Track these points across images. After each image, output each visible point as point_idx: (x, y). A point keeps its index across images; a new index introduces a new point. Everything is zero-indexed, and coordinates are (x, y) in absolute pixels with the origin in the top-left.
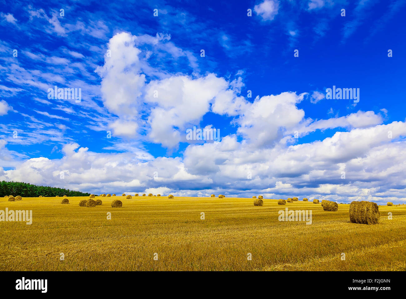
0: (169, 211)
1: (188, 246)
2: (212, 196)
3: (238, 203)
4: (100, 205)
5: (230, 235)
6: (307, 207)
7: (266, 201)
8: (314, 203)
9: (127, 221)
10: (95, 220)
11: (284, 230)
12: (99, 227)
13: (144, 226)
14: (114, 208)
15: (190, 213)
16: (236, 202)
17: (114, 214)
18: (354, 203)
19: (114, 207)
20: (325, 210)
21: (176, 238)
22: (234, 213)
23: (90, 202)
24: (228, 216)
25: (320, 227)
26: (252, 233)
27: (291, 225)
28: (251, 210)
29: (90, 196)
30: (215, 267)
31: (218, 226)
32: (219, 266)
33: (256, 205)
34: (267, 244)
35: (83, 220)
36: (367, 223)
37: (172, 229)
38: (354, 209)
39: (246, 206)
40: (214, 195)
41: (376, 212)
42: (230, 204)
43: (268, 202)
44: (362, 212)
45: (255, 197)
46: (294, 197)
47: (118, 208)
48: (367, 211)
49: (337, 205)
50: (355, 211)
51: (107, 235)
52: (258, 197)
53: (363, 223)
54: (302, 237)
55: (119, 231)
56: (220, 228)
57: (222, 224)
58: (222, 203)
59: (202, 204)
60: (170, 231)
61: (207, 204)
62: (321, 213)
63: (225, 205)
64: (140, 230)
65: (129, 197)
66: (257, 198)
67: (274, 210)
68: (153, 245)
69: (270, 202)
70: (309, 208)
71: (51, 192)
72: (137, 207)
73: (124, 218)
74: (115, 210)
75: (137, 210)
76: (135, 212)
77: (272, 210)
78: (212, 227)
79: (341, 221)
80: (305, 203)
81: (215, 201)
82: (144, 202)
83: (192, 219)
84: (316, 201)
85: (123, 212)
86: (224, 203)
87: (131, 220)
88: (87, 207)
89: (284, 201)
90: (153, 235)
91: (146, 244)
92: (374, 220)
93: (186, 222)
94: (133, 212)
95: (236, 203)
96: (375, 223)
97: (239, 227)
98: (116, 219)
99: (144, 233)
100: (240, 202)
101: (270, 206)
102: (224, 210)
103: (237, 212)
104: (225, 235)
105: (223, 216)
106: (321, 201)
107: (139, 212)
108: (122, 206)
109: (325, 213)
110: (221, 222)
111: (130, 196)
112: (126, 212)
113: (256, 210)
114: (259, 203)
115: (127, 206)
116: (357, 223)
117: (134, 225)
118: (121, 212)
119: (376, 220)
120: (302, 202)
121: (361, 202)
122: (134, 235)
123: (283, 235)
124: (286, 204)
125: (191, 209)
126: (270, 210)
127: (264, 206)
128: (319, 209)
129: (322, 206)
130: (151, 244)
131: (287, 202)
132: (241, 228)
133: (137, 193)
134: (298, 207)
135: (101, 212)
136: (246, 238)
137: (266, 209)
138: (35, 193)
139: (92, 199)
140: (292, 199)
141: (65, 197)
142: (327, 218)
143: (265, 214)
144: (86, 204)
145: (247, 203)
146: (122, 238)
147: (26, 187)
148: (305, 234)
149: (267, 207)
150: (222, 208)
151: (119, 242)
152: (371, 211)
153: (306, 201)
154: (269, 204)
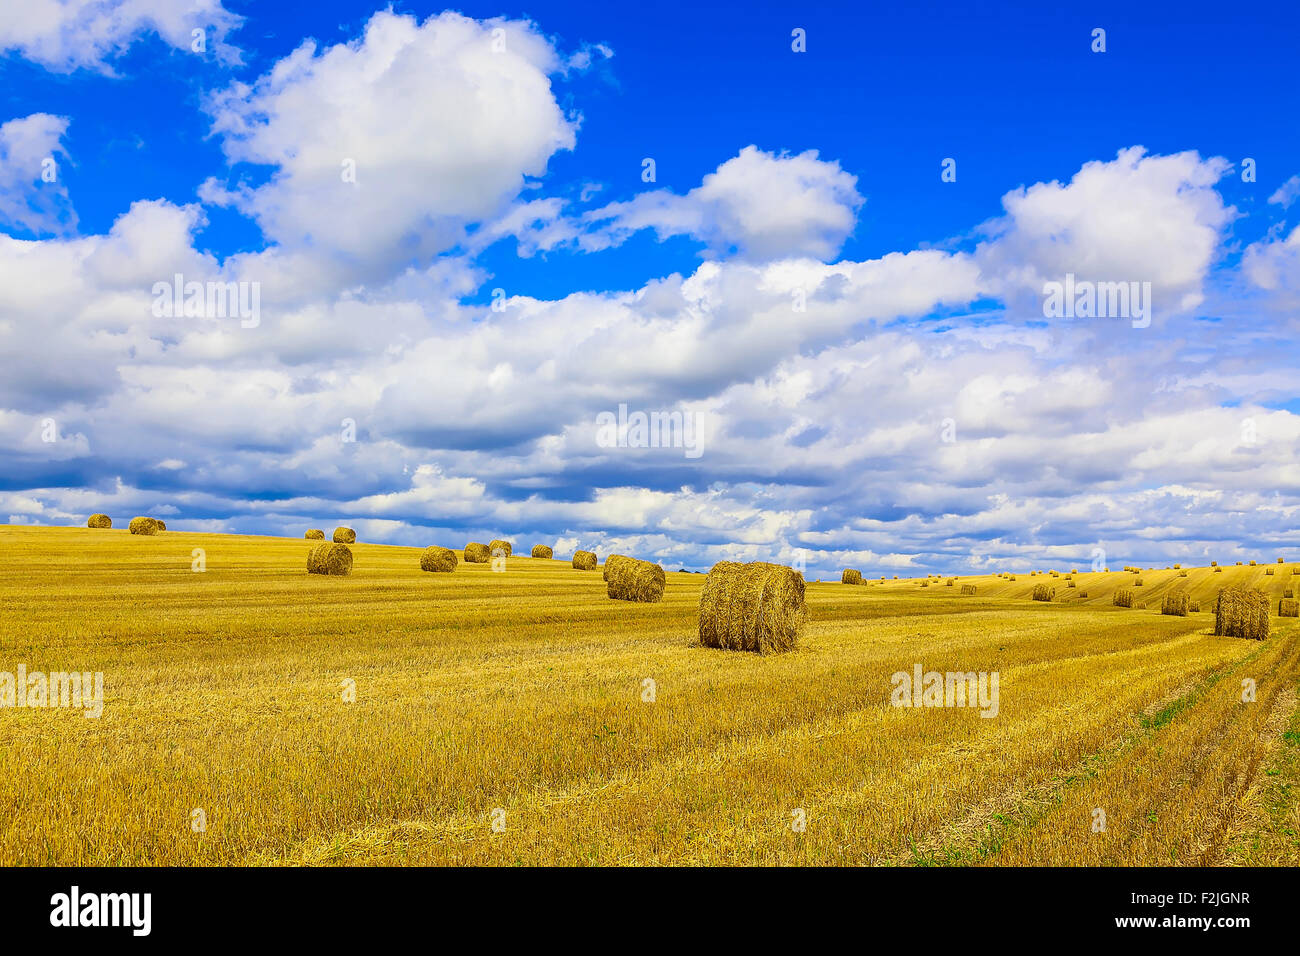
2: (97, 523)
3: (230, 559)
5: (164, 708)
7: (366, 555)
8: (575, 567)
18: (724, 569)
20: (613, 596)
22: (201, 607)
24: (168, 620)
25: (581, 667)
26: (273, 698)
28: (289, 593)
31: (104, 665)
33: (317, 569)
36: (757, 649)
38: (721, 592)
39: (266, 576)
40: (105, 521)
41: (795, 605)
43: (375, 560)
44: (746, 604)
45: (319, 535)
46: (495, 540)
48: (765, 599)
49: (664, 576)
50: (721, 601)
53: (745, 648)
57: (129, 656)
58: (145, 559)
59: (31, 560)
61: (60, 559)
62: (595, 608)
63: (164, 566)
66: (328, 542)
67: (400, 594)
69: (385, 561)
70: (552, 586)
77: (391, 595)
78: (73, 670)
79: (667, 641)
80: (540, 566)
81: (107, 548)
84: (586, 560)
86: (161, 558)
89: (449, 556)
92: (783, 635)
96: (784, 648)
97: (216, 669)
100: (240, 554)
101: (384, 576)
102: (150, 589)
103: (218, 600)
104: (135, 707)
105: (138, 623)
106: (603, 560)
109: (611, 607)
110: (123, 647)
113: (313, 592)
114: (334, 564)
116: (721, 647)
119: (792, 635)
120: (526, 562)
121: (748, 567)
124: (457, 570)
126: (382, 595)
127: (356, 577)
128: (589, 592)
129: (606, 579)
131: (461, 562)
137: (361, 590)
140: (486, 549)
142: (615, 628)
143: (352, 612)
145: (276, 560)
149: (369, 583)
150: (142, 580)
152: (778, 603)
153: (542, 556)
154: (385, 566)
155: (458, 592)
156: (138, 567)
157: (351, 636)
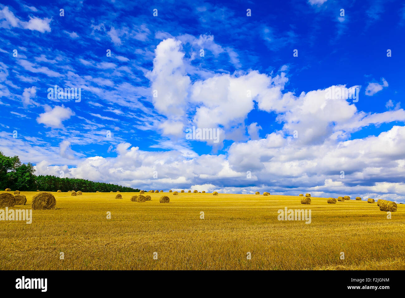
0: (214, 208)
1: (235, 242)
2: (257, 193)
3: (284, 201)
4: (149, 200)
5: (277, 233)
6: (361, 206)
7: (314, 200)
8: (368, 202)
9: (175, 216)
10: (146, 214)
11: (336, 230)
12: (150, 221)
13: (191, 222)
14: (162, 204)
15: (235, 210)
16: (281, 199)
17: (163, 209)
19: (162, 202)
20: (382, 210)
21: (222, 234)
23: (140, 197)
24: (273, 214)
25: (377, 229)
26: (300, 232)
27: (342, 225)
28: (298, 208)
29: (140, 191)
30: (263, 264)
31: (264, 223)
32: (267, 264)
33: (303, 203)
34: (317, 244)
35: (135, 214)
37: (218, 225)
39: (292, 205)
40: (258, 193)
42: (276, 202)
43: (316, 201)
45: (302, 195)
46: (346, 196)
47: (166, 204)
49: (396, 205)
51: (157, 229)
52: (305, 195)
54: (356, 238)
55: (168, 225)
56: (266, 226)
57: (268, 221)
58: (267, 201)
59: (246, 201)
60: (216, 227)
61: (252, 201)
62: (377, 213)
63: (271, 202)
64: (187, 225)
65: (176, 194)
66: (304, 197)
67: (324, 209)
68: (200, 240)
69: (319, 201)
70: (363, 207)
71: (106, 188)
72: (184, 203)
73: (172, 214)
74: (163, 206)
75: (184, 206)
76: (181, 207)
77: (321, 209)
78: (258, 224)
79: (401, 223)
80: (359, 202)
81: (260, 199)
82: (189, 198)
83: (237, 216)
84: (371, 201)
85: (171, 207)
86: (270, 201)
87: (178, 216)
88: (138, 202)
89: (334, 200)
90: (200, 230)
91: (194, 238)
93: (232, 219)
94: (179, 207)
95: (281, 201)
98: (164, 214)
99: (191, 228)
100: (286, 200)
101: (319, 205)
102: (269, 207)
104: (272, 232)
105: (268, 214)
106: (377, 201)
107: (185, 208)
108: (170, 202)
109: (382, 213)
110: (267, 219)
111: (177, 192)
112: (174, 207)
113: (303, 208)
114: (307, 202)
115: (174, 202)
117: (181, 220)
118: (168, 207)
120: (354, 201)
122: (182, 230)
123: (334, 235)
124: (337, 203)
125: (236, 206)
126: (319, 209)
127: (312, 205)
128: (374, 209)
129: (378, 206)
130: (199, 239)
131: (337, 201)
132: (289, 226)
133: (183, 190)
134: (350, 206)
135: (150, 207)
136: (294, 237)
137: (314, 208)
138: (93, 189)
139: (142, 194)
140: (343, 198)
141: (118, 193)
142: (384, 219)
144: (137, 199)
145: (294, 201)
146: (171, 232)
147: (85, 183)
148: (359, 235)
149: (316, 206)
150: (267, 205)
151: (168, 236)
153: (359, 200)
154: (318, 202)
155: (338, 209)
156: (266, 202)
157: (314, 219)
